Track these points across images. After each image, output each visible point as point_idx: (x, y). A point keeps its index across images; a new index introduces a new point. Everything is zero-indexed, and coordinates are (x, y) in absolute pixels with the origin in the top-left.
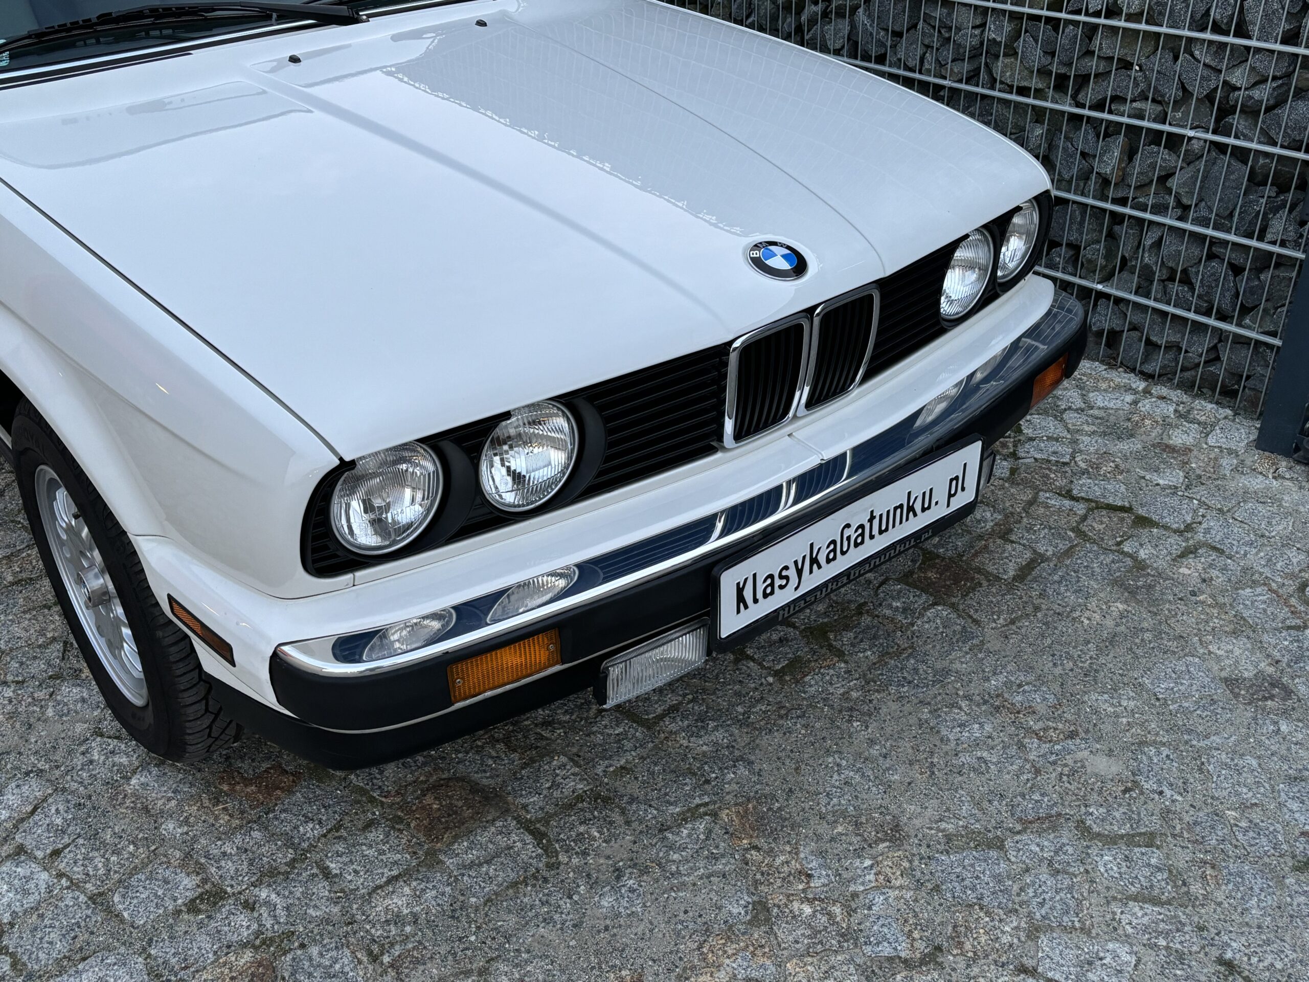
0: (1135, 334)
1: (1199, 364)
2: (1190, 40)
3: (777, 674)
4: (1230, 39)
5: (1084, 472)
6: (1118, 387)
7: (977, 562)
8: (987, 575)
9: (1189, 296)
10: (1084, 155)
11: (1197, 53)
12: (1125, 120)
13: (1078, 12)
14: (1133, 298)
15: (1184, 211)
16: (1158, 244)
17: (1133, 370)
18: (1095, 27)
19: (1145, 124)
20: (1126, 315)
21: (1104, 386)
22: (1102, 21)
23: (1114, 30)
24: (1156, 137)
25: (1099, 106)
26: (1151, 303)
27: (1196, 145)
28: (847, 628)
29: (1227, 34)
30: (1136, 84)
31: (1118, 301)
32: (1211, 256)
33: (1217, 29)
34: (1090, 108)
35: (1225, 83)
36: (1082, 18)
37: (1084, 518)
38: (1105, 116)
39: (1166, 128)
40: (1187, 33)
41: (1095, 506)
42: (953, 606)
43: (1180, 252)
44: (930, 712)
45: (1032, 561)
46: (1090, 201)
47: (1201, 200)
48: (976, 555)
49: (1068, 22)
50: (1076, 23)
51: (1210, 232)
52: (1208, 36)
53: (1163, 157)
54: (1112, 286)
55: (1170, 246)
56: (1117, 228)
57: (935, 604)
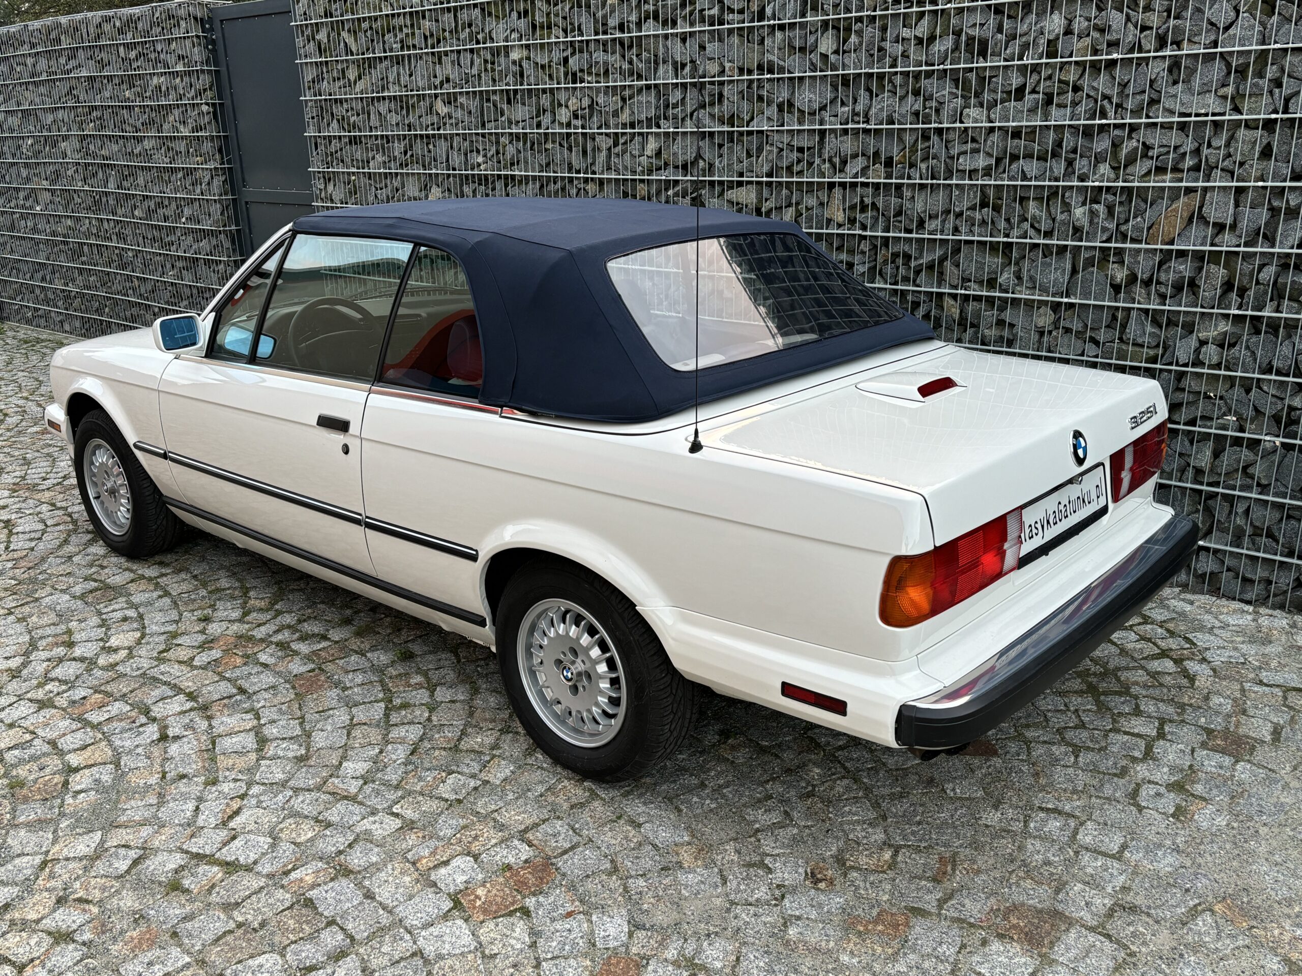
0: (1231, 574)
1: (1286, 592)
2: (1259, 380)
3: (1173, 816)
4: (1291, 379)
5: (1260, 668)
6: (1234, 611)
7: (1241, 731)
8: (1255, 740)
9: (1274, 544)
10: (1181, 455)
11: (1265, 388)
12: (1213, 431)
13: (1171, 364)
14: (1228, 548)
15: (1264, 488)
16: (1247, 511)
17: (1234, 599)
18: (1184, 373)
19: (1229, 433)
20: (1223, 562)
21: (1225, 610)
22: (1190, 369)
23: (1200, 375)
24: (1237, 442)
25: (1192, 423)
26: (1245, 552)
27: (1268, 445)
28: (1193, 782)
29: (1288, 375)
30: (1220, 409)
31: (1216, 551)
32: (1289, 517)
33: (1278, 373)
34: (1185, 424)
35: (1290, 407)
36: (1174, 368)
37: (1285, 698)
38: (1197, 429)
39: (1246, 435)
40: (1256, 376)
41: (1287, 690)
42: (1249, 761)
43: (1265, 516)
44: (1292, 830)
45: (1275, 729)
46: (1189, 485)
47: (1276, 480)
48: (1237, 727)
49: (1161, 370)
50: (1170, 371)
51: (1287, 501)
52: (1273, 377)
53: (1245, 454)
54: (1210, 542)
55: (1257, 513)
56: (1210, 502)
57: (1237, 762)
